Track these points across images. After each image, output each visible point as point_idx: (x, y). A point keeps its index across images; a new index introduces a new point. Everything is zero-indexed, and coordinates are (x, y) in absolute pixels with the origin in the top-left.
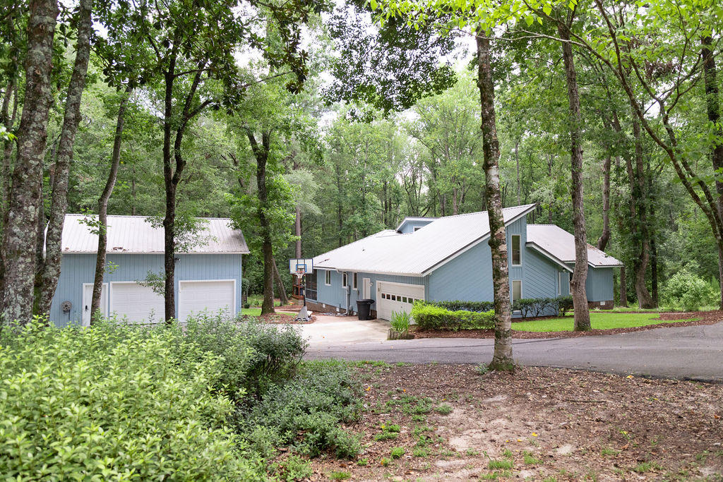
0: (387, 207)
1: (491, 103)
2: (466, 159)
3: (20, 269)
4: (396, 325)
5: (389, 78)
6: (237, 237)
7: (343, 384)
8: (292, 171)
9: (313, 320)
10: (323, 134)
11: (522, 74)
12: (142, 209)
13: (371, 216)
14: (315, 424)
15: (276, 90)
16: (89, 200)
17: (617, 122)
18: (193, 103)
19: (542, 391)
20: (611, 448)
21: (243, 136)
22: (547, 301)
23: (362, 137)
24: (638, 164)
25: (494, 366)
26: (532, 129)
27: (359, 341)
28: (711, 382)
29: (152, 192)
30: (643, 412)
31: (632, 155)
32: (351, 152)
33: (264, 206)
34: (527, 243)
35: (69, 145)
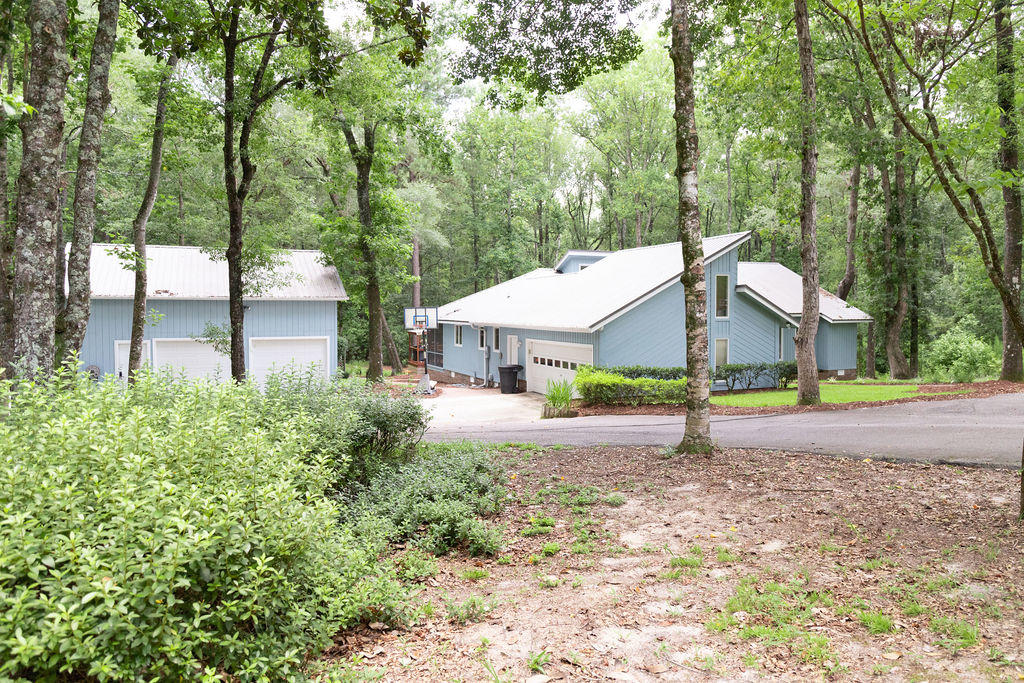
0: (543, 237)
1: (688, 81)
2: (656, 169)
3: (35, 308)
4: (553, 398)
5: (545, 45)
6: (331, 277)
7: (479, 468)
8: (406, 183)
9: (438, 393)
10: (451, 130)
11: (738, 44)
12: (193, 238)
13: (520, 250)
14: (441, 512)
15: (384, 64)
16: (118, 225)
17: (871, 115)
18: (265, 82)
19: (748, 478)
20: (833, 544)
21: (336, 132)
22: (762, 368)
23: (508, 135)
24: (897, 176)
25: (684, 448)
26: (749, 124)
27: (501, 421)
28: (974, 466)
29: (208, 214)
30: (880, 503)
31: (890, 163)
32: (492, 157)
33: (368, 234)
34: (737, 287)
35: (95, 137)
